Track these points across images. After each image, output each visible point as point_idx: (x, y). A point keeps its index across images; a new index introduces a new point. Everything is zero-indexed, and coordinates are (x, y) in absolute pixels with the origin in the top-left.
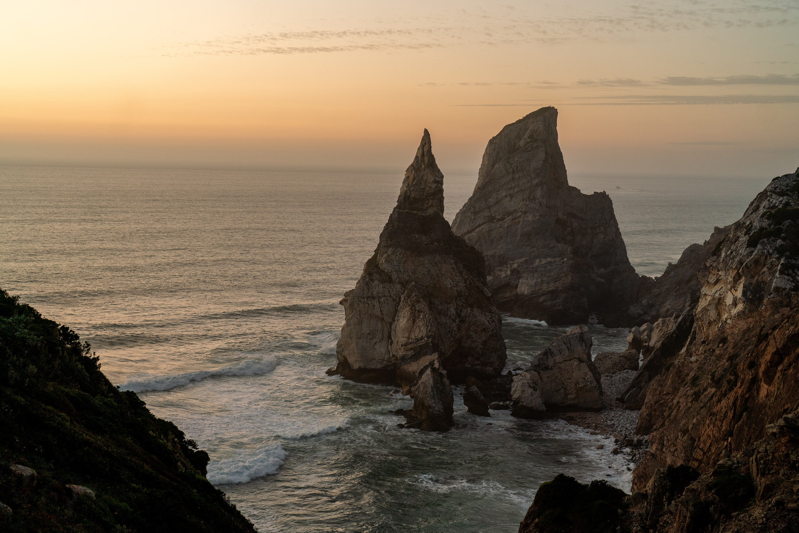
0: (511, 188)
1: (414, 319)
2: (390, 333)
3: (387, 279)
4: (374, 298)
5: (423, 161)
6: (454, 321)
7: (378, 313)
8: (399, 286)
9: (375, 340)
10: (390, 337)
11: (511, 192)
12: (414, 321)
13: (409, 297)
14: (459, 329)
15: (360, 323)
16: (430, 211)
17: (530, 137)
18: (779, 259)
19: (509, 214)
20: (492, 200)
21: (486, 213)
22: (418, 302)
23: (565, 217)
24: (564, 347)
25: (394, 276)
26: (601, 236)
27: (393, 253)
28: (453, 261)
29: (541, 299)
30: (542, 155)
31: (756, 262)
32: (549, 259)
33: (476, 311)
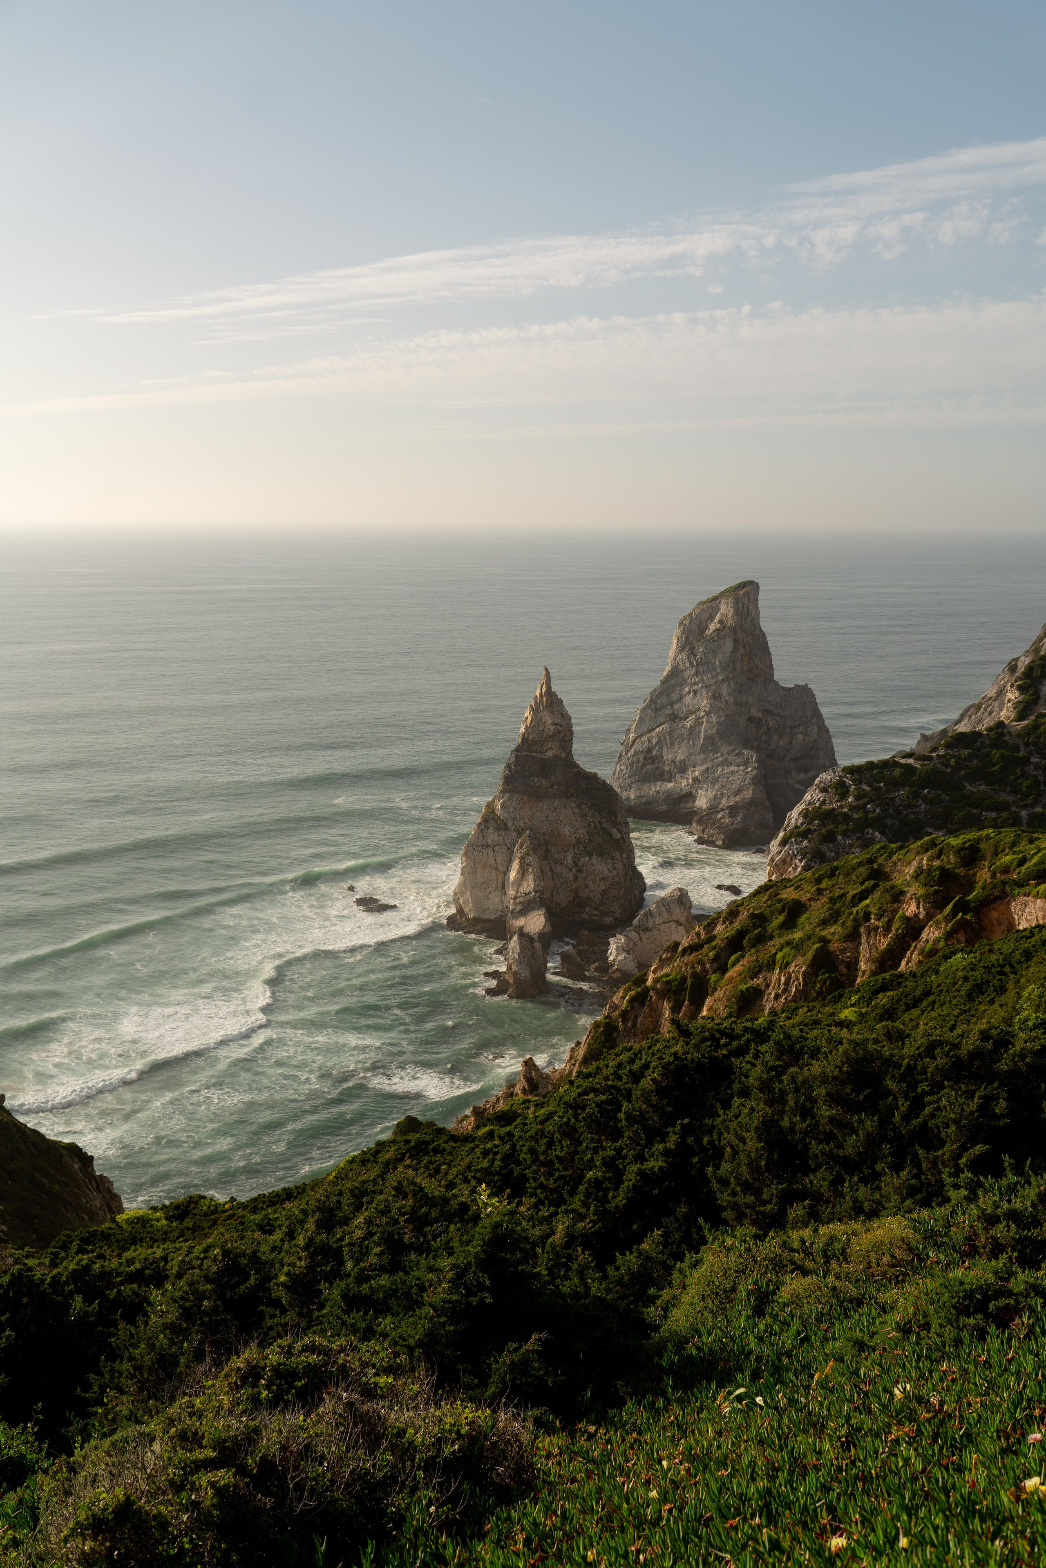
0: (695, 684)
1: (523, 872)
2: (504, 883)
3: (503, 826)
4: (488, 846)
5: (542, 701)
6: (571, 870)
7: (492, 862)
8: (514, 834)
9: (489, 890)
10: (503, 887)
11: (695, 687)
12: (523, 874)
13: (521, 847)
14: (576, 879)
15: (474, 872)
16: (550, 754)
17: (721, 622)
18: (801, 861)
19: (693, 713)
20: (674, 696)
21: (668, 711)
22: (528, 854)
23: (760, 714)
24: (663, 909)
25: (510, 824)
26: (800, 737)
27: (509, 799)
28: (573, 805)
29: (719, 816)
30: (729, 646)
31: (784, 861)
32: (732, 768)
33: (594, 860)
